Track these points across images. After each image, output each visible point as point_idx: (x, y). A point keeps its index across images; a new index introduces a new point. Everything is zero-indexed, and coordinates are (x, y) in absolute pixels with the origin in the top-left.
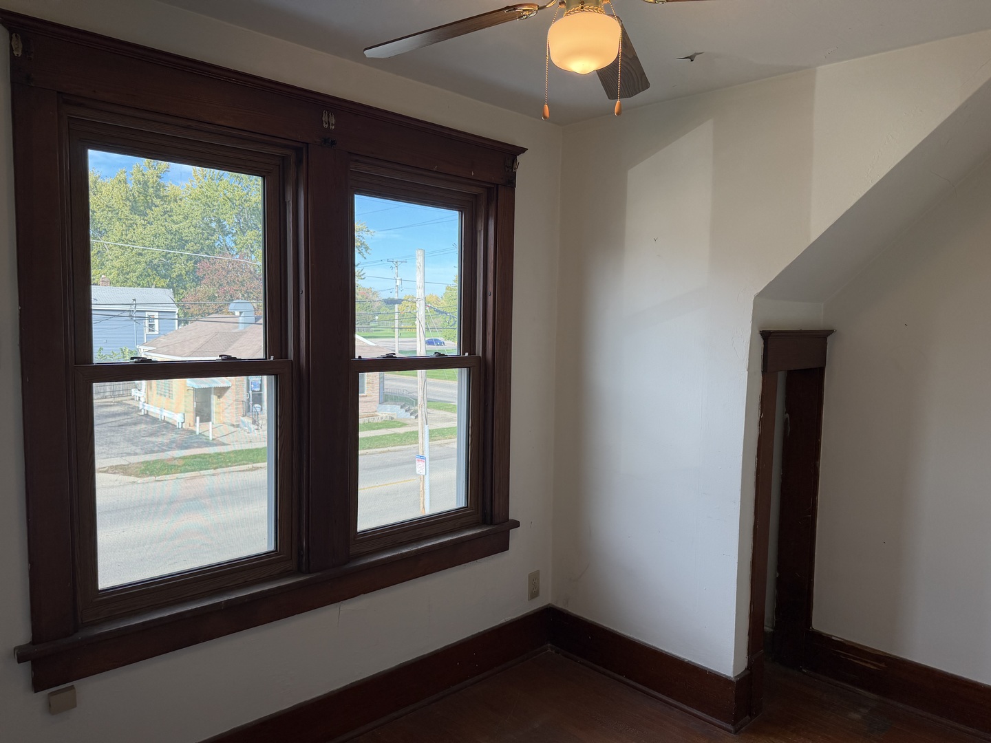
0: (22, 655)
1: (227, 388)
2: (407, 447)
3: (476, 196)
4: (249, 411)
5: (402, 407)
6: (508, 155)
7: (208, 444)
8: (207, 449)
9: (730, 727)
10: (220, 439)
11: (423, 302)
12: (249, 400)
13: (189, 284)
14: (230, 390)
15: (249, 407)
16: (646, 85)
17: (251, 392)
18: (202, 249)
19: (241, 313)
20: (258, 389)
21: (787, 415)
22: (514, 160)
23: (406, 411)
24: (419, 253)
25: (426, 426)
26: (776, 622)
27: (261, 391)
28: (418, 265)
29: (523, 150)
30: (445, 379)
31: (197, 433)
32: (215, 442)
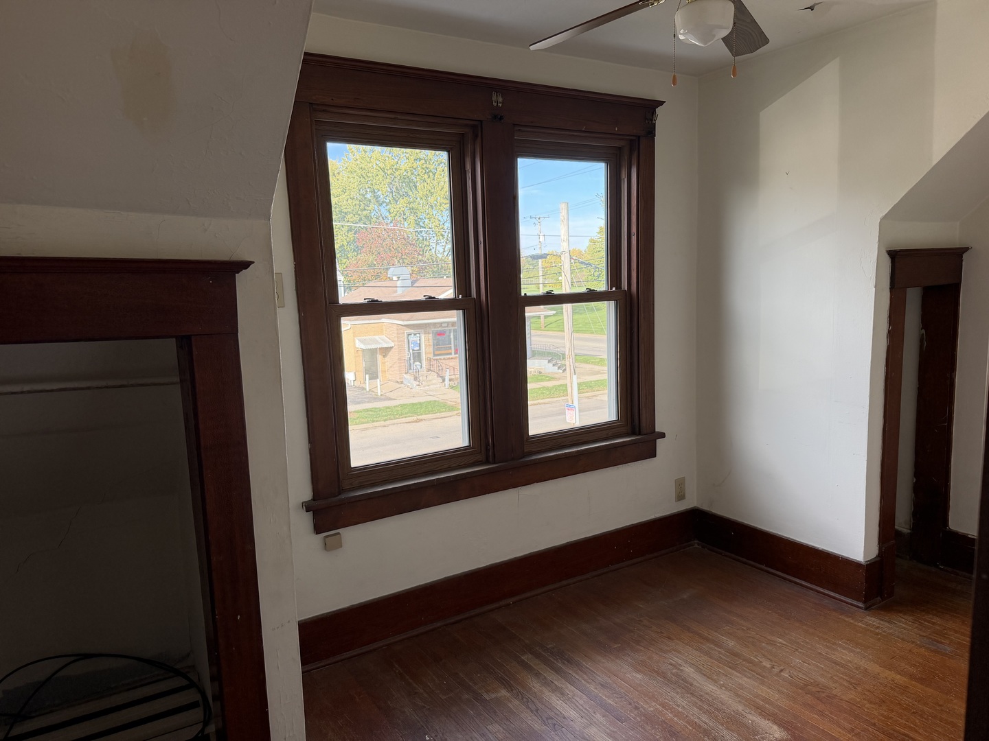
0: (308, 507)
1: (391, 348)
2: (555, 399)
3: (620, 149)
4: (410, 369)
5: (549, 362)
6: (648, 108)
7: (376, 399)
8: (375, 403)
9: (861, 605)
10: (387, 395)
11: (567, 255)
12: (410, 358)
13: (351, 254)
14: (393, 350)
15: (410, 364)
16: (765, 41)
17: (411, 351)
18: (360, 220)
19: (399, 278)
20: (418, 348)
21: (923, 331)
22: (653, 113)
23: (554, 365)
24: (563, 206)
25: (575, 377)
26: (913, 524)
27: (420, 350)
28: (562, 218)
29: (662, 103)
30: (592, 333)
31: (368, 390)
32: (382, 397)
